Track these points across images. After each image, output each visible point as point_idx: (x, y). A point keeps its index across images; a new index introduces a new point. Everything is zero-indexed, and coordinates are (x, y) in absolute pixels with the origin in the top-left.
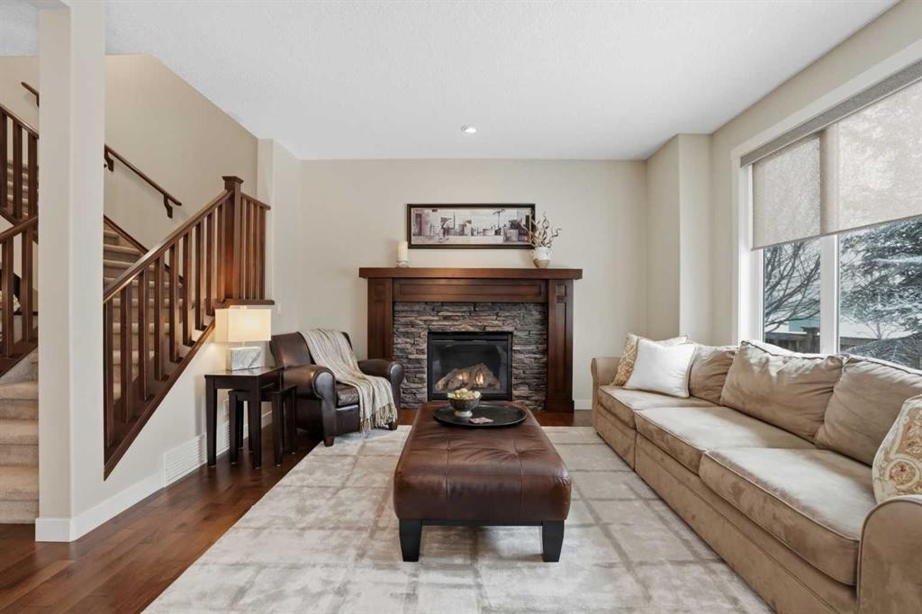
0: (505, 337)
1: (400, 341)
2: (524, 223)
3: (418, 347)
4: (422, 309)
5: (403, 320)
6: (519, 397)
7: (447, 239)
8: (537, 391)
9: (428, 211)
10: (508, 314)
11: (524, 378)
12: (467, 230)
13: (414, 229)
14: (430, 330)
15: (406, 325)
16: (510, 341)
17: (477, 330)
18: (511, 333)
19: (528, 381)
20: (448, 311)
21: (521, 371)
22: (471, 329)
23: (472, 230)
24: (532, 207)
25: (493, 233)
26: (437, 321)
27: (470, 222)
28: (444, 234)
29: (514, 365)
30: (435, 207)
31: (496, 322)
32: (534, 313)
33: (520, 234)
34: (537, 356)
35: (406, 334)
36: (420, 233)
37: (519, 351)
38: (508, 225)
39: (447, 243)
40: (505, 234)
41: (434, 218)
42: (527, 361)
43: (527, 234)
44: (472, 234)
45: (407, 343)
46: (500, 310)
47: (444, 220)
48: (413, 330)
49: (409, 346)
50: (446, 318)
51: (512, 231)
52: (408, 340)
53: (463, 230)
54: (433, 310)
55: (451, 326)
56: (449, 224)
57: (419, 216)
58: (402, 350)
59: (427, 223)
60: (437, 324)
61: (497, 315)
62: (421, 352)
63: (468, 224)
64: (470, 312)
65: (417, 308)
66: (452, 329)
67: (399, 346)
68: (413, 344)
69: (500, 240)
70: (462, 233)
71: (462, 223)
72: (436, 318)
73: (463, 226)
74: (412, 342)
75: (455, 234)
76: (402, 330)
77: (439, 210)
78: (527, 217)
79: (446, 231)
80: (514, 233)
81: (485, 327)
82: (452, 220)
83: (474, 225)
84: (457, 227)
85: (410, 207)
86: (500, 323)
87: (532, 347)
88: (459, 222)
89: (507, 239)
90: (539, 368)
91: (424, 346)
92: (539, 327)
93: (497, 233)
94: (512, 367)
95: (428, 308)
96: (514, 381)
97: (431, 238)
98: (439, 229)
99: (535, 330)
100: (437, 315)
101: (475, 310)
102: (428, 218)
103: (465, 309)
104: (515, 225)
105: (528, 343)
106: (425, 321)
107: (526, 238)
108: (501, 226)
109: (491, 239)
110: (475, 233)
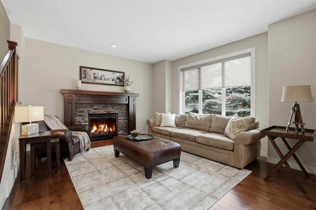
0: (115, 115)
1: (77, 118)
2: (121, 78)
3: (85, 120)
4: (86, 106)
5: (78, 110)
6: (120, 134)
7: (96, 81)
8: (125, 132)
9: (89, 70)
10: (116, 107)
11: (121, 128)
12: (103, 78)
13: (83, 76)
14: (89, 113)
15: (80, 112)
16: (117, 116)
17: (106, 113)
18: (117, 114)
19: (123, 129)
20: (96, 106)
21: (121, 126)
22: (105, 113)
23: (104, 78)
24: (124, 73)
25: (112, 80)
26: (92, 110)
27: (104, 76)
28: (94, 79)
29: (118, 124)
30: (91, 69)
31: (112, 110)
32: (124, 107)
33: (120, 81)
34: (125, 120)
35: (80, 116)
36: (85, 78)
37: (120, 119)
38: (116, 78)
39: (96, 82)
40: (115, 81)
41: (91, 73)
42: (122, 122)
43: (122, 81)
44: (104, 80)
45: (80, 119)
46: (114, 106)
47: (94, 74)
48: (83, 114)
49: (81, 120)
50: (95, 109)
51: (117, 80)
52: (81, 118)
53: (101, 78)
54: (91, 106)
55: (97, 112)
56: (96, 75)
57: (85, 71)
58: (79, 122)
59: (88, 74)
60: (92, 111)
61: (113, 108)
62: (86, 122)
63: (103, 76)
64: (104, 107)
65: (84, 105)
66: (98, 113)
67: (77, 120)
68: (82, 119)
69: (113, 83)
70: (101, 79)
71: (101, 76)
72: (92, 109)
73: (102, 77)
74: (83, 118)
75: (98, 79)
76: (78, 114)
77: (93, 70)
78: (122, 76)
79: (95, 78)
80: (118, 81)
81: (109, 112)
82: (98, 74)
83: (105, 77)
84: (99, 77)
85: (81, 67)
86: (114, 110)
87: (124, 118)
88: (100, 75)
89: (116, 83)
90: (126, 124)
91: (87, 120)
92: (126, 111)
93: (113, 80)
94: (117, 124)
95: (89, 106)
96: (118, 129)
97: (89, 80)
98: (92, 77)
99: (125, 112)
100: (92, 108)
101: (106, 106)
102: (88, 73)
103: (102, 106)
104: (118, 78)
105: (122, 116)
106: (87, 110)
107: (122, 83)
108: (114, 78)
109: (110, 82)
110: (105, 80)
